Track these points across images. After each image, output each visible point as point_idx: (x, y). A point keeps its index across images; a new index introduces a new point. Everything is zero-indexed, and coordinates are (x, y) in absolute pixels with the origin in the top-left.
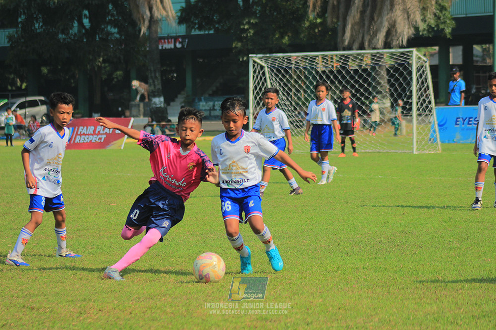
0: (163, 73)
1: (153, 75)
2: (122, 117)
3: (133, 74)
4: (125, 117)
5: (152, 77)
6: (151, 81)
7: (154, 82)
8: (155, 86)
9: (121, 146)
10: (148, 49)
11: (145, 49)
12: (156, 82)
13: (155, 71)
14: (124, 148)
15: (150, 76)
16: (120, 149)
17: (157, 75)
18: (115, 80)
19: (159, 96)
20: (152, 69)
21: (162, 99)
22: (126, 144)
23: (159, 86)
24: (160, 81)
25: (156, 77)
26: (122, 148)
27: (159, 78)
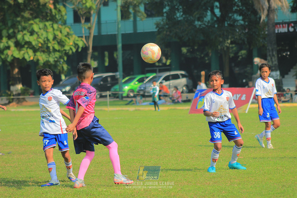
0: (279, 52)
1: (271, 53)
2: (246, 87)
3: (255, 52)
4: (249, 87)
5: (270, 55)
6: (269, 58)
7: (271, 59)
8: (272, 62)
9: (246, 110)
10: (266, 33)
11: (265, 33)
12: (273, 60)
13: (272, 50)
14: (248, 112)
15: (268, 54)
16: (245, 113)
17: (274, 53)
18: (240, 57)
19: (276, 70)
20: (270, 48)
21: (278, 73)
22: (250, 108)
23: (276, 62)
24: (276, 58)
25: (273, 55)
26: (247, 112)
27: (276, 55)
